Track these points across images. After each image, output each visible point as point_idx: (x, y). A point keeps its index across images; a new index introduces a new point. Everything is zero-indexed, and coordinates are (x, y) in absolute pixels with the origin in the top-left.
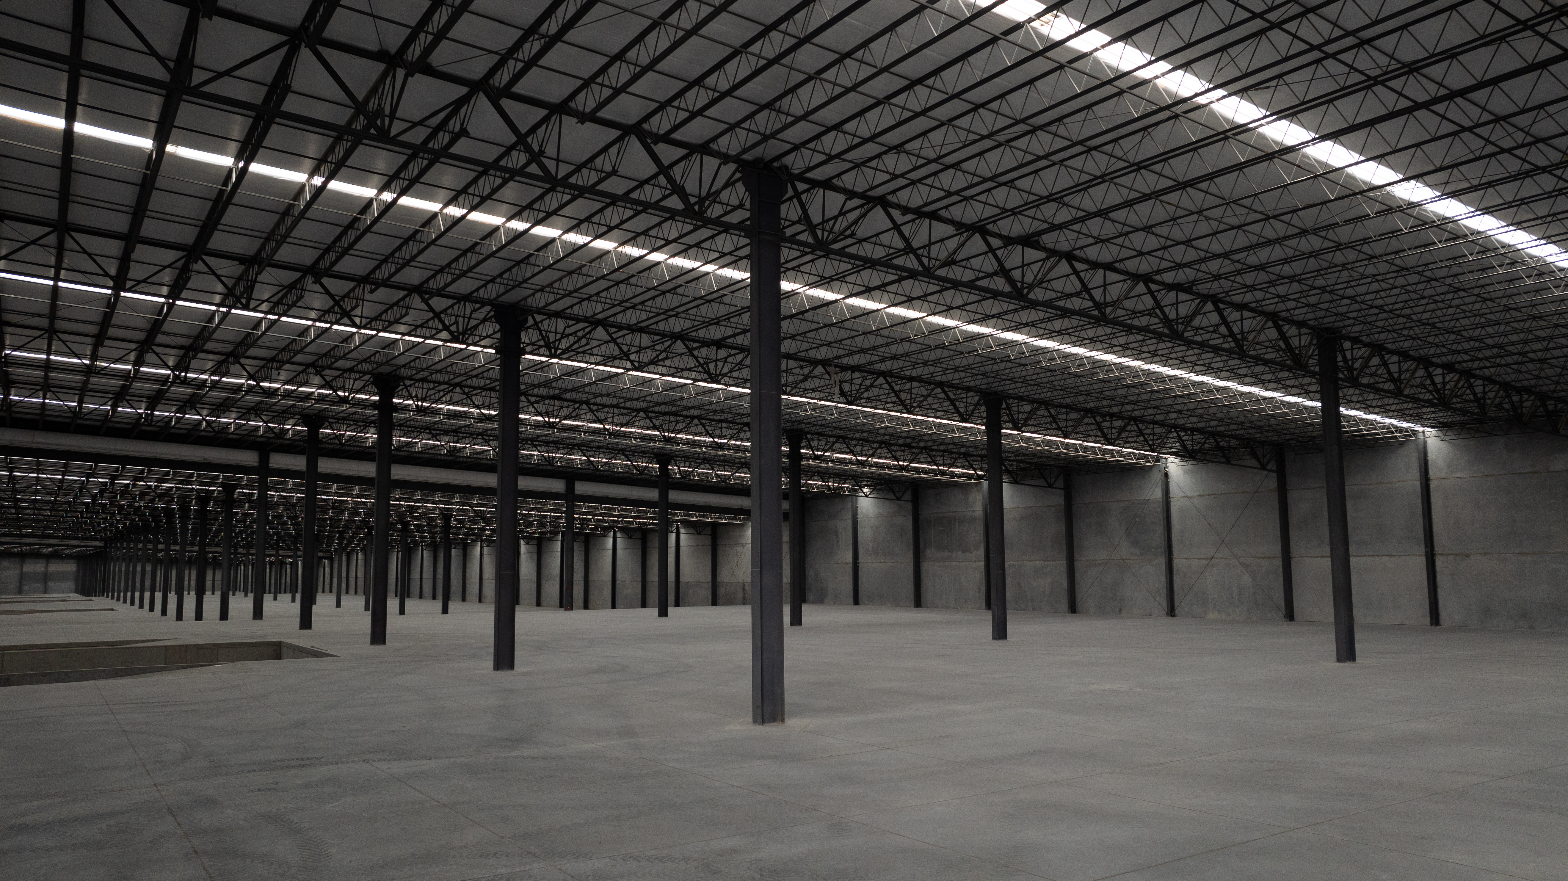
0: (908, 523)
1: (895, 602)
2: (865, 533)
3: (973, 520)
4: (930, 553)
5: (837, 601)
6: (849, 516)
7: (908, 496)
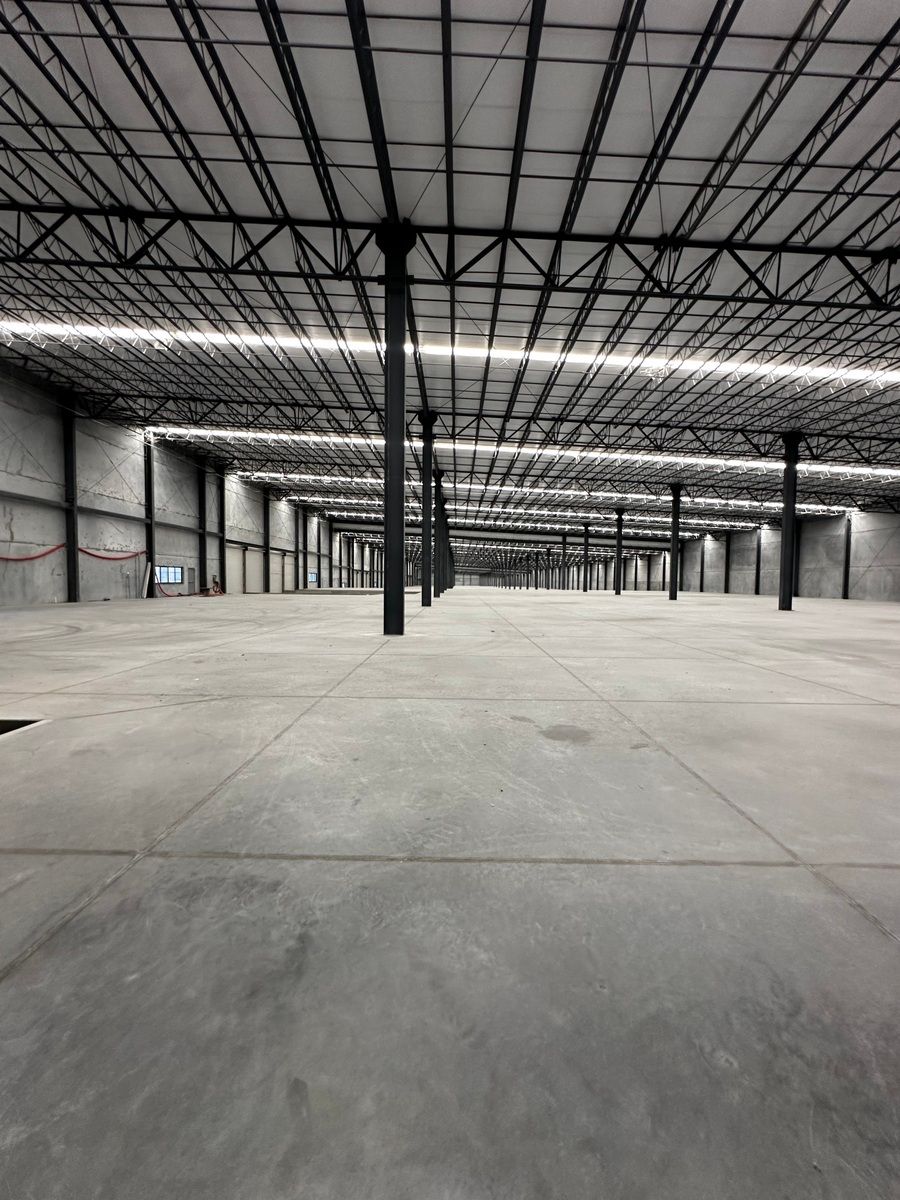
0: (723, 551)
1: (717, 590)
2: (707, 558)
3: (753, 549)
4: (734, 566)
5: (695, 590)
6: (700, 549)
7: (724, 538)
